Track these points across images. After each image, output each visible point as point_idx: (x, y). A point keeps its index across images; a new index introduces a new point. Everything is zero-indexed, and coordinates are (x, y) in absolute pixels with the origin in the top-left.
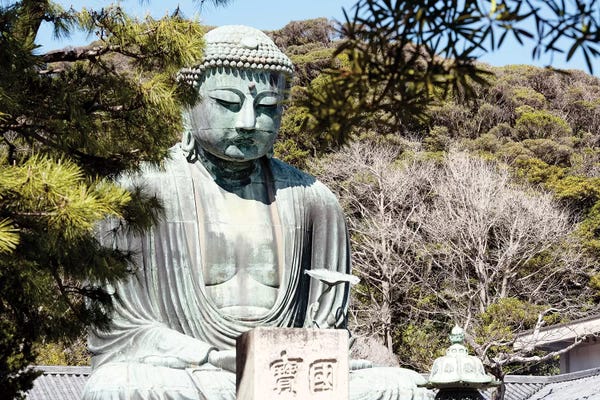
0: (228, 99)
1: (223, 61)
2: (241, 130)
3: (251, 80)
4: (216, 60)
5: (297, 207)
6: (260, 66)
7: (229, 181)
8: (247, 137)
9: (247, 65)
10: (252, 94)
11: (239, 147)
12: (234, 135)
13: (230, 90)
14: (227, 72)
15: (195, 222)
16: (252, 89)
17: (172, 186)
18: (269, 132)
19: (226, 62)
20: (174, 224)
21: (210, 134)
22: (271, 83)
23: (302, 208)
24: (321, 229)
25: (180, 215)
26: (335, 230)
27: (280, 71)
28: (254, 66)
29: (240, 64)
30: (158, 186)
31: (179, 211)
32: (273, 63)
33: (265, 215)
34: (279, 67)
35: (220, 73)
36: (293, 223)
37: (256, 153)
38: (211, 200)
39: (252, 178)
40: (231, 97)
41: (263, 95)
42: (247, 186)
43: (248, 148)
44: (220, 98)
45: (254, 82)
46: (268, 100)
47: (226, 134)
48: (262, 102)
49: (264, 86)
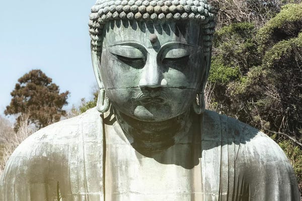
0: (128, 55)
1: (119, 12)
2: (146, 89)
3: (152, 32)
4: (112, 12)
5: (225, 169)
6: (161, 16)
7: (148, 144)
8: (153, 96)
9: (146, 15)
10: (155, 48)
11: (147, 107)
12: (139, 94)
13: (130, 44)
14: (126, 26)
15: (101, 194)
16: (154, 42)
17: (80, 154)
18: (180, 88)
19: (123, 14)
20: (80, 196)
21: (115, 94)
22: (177, 34)
23: (232, 170)
24: (259, 193)
25: (85, 186)
26: (276, 193)
27: (188, 19)
28: (153, 16)
29: (138, 15)
30: (66, 154)
31: (85, 181)
32: (176, 11)
33: (185, 181)
34: (184, 15)
35: (119, 26)
36: (217, 188)
37: (169, 111)
38: (124, 167)
39: (176, 139)
40: (132, 52)
41: (169, 47)
42: (170, 149)
43: (158, 107)
44: (121, 54)
45: (156, 33)
46: (176, 53)
47: (131, 93)
48: (168, 56)
49: (168, 38)
